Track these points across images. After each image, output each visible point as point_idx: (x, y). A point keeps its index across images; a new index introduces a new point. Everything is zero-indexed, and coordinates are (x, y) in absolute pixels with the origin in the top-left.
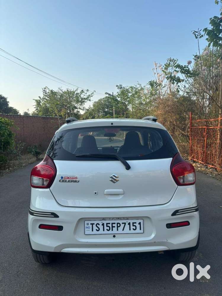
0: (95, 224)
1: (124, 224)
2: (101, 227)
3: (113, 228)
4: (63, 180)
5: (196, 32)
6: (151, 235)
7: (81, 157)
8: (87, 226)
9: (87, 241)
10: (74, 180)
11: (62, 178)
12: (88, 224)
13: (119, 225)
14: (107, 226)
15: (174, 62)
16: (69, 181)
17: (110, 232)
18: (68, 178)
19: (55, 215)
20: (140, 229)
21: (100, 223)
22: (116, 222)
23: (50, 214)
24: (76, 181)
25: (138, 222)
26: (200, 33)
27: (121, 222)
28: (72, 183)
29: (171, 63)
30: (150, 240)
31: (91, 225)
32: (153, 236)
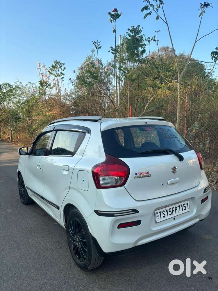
0: (162, 212)
1: (179, 207)
2: (165, 213)
3: (173, 212)
4: (138, 176)
5: (96, 43)
6: (193, 211)
7: (144, 153)
8: (157, 215)
9: (158, 229)
10: (147, 175)
11: (136, 174)
12: (157, 213)
13: (176, 208)
14: (170, 211)
15: (60, 65)
16: (142, 177)
17: (172, 216)
18: (142, 174)
19: (135, 211)
20: (188, 208)
21: (164, 209)
22: (174, 206)
23: (131, 211)
24: (148, 176)
25: (186, 203)
26: (99, 44)
27: (177, 205)
28: (146, 177)
29: (57, 65)
30: (194, 215)
31: (160, 213)
32: (195, 211)
